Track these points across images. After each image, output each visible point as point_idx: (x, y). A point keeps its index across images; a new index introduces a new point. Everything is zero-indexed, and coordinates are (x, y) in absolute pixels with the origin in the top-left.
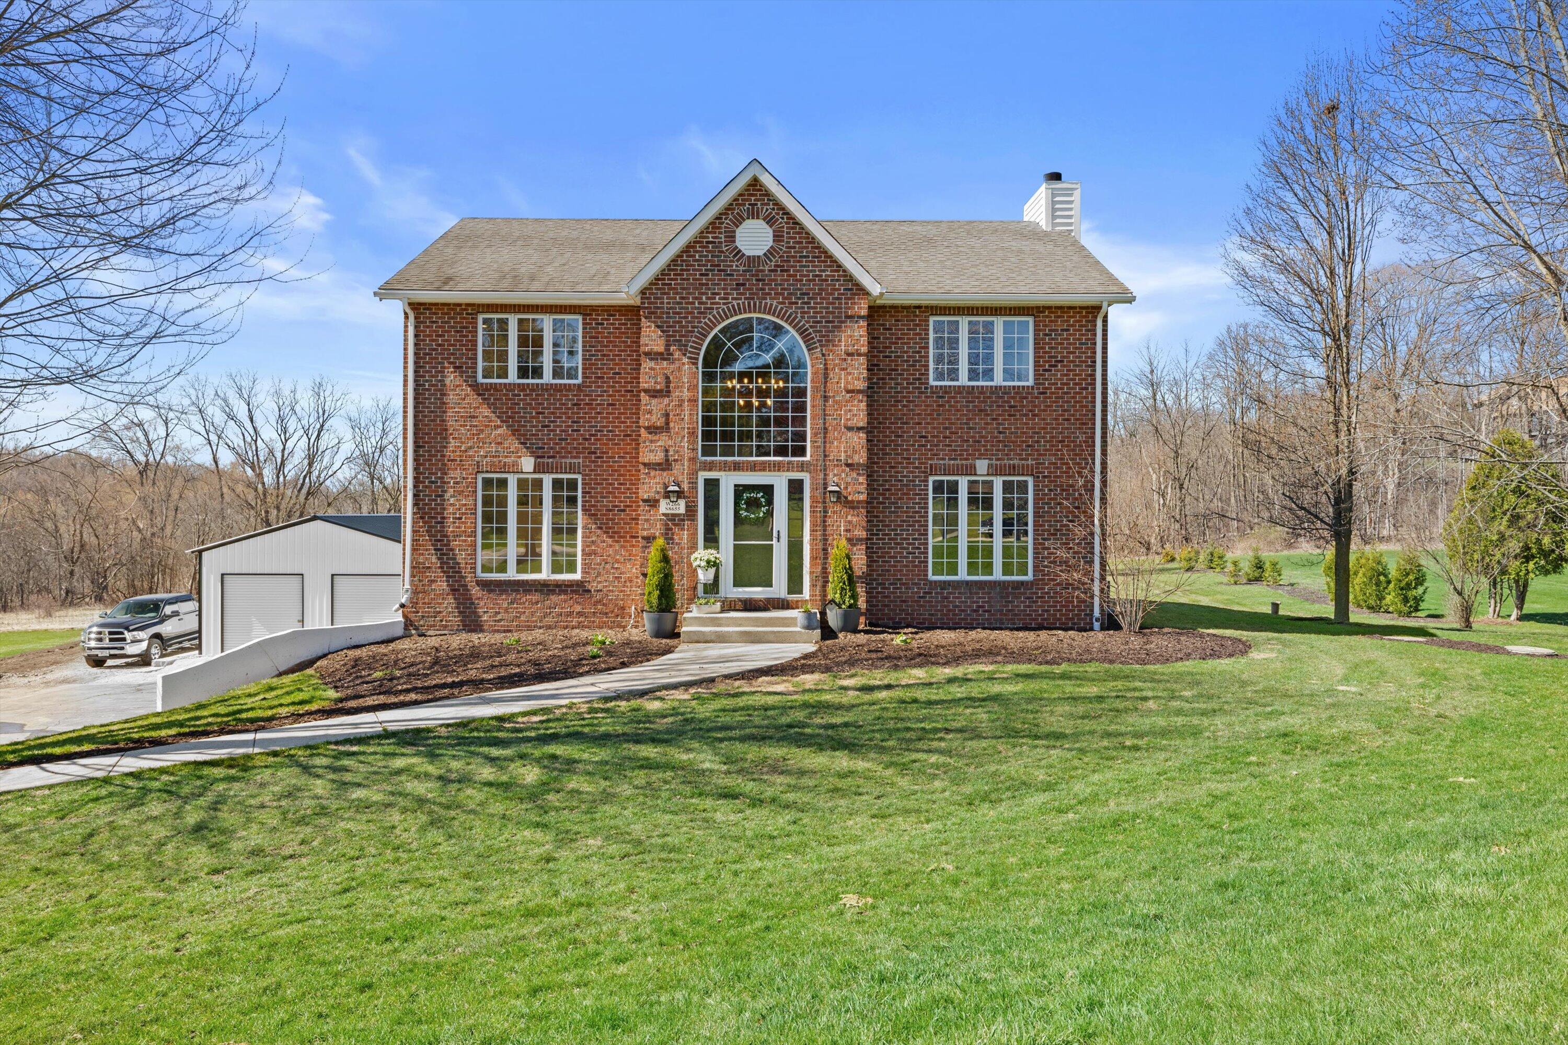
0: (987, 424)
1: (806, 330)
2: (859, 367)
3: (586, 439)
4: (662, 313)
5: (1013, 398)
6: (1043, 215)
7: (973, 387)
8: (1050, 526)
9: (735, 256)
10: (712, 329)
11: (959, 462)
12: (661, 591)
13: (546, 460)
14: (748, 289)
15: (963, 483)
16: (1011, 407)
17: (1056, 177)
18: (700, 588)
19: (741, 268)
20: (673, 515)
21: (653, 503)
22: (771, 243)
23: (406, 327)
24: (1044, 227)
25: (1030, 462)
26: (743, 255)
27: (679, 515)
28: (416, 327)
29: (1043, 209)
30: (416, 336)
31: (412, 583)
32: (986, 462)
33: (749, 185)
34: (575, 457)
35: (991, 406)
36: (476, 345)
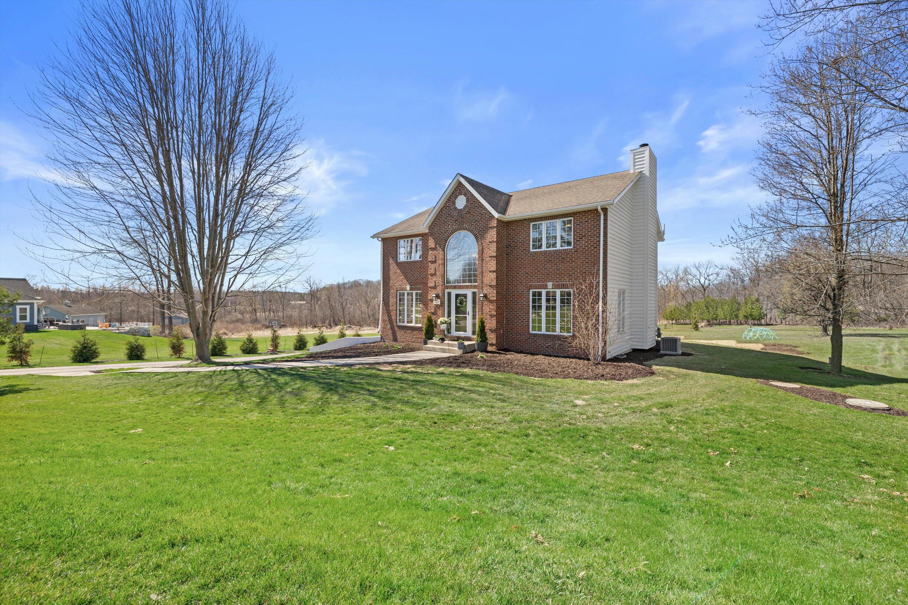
0: (552, 266)
1: (476, 234)
2: (494, 247)
3: (423, 279)
4: (433, 235)
5: (563, 254)
7: (548, 251)
9: (455, 210)
10: (448, 238)
11: (540, 284)
13: (413, 286)
14: (459, 222)
15: (544, 292)
16: (562, 258)
19: (457, 214)
20: (437, 305)
21: (432, 300)
22: (465, 204)
24: (631, 171)
25: (570, 282)
26: (458, 209)
27: (440, 305)
28: (383, 245)
30: (383, 249)
32: (551, 283)
33: (459, 183)
34: (420, 285)
35: (554, 259)
36: (398, 250)
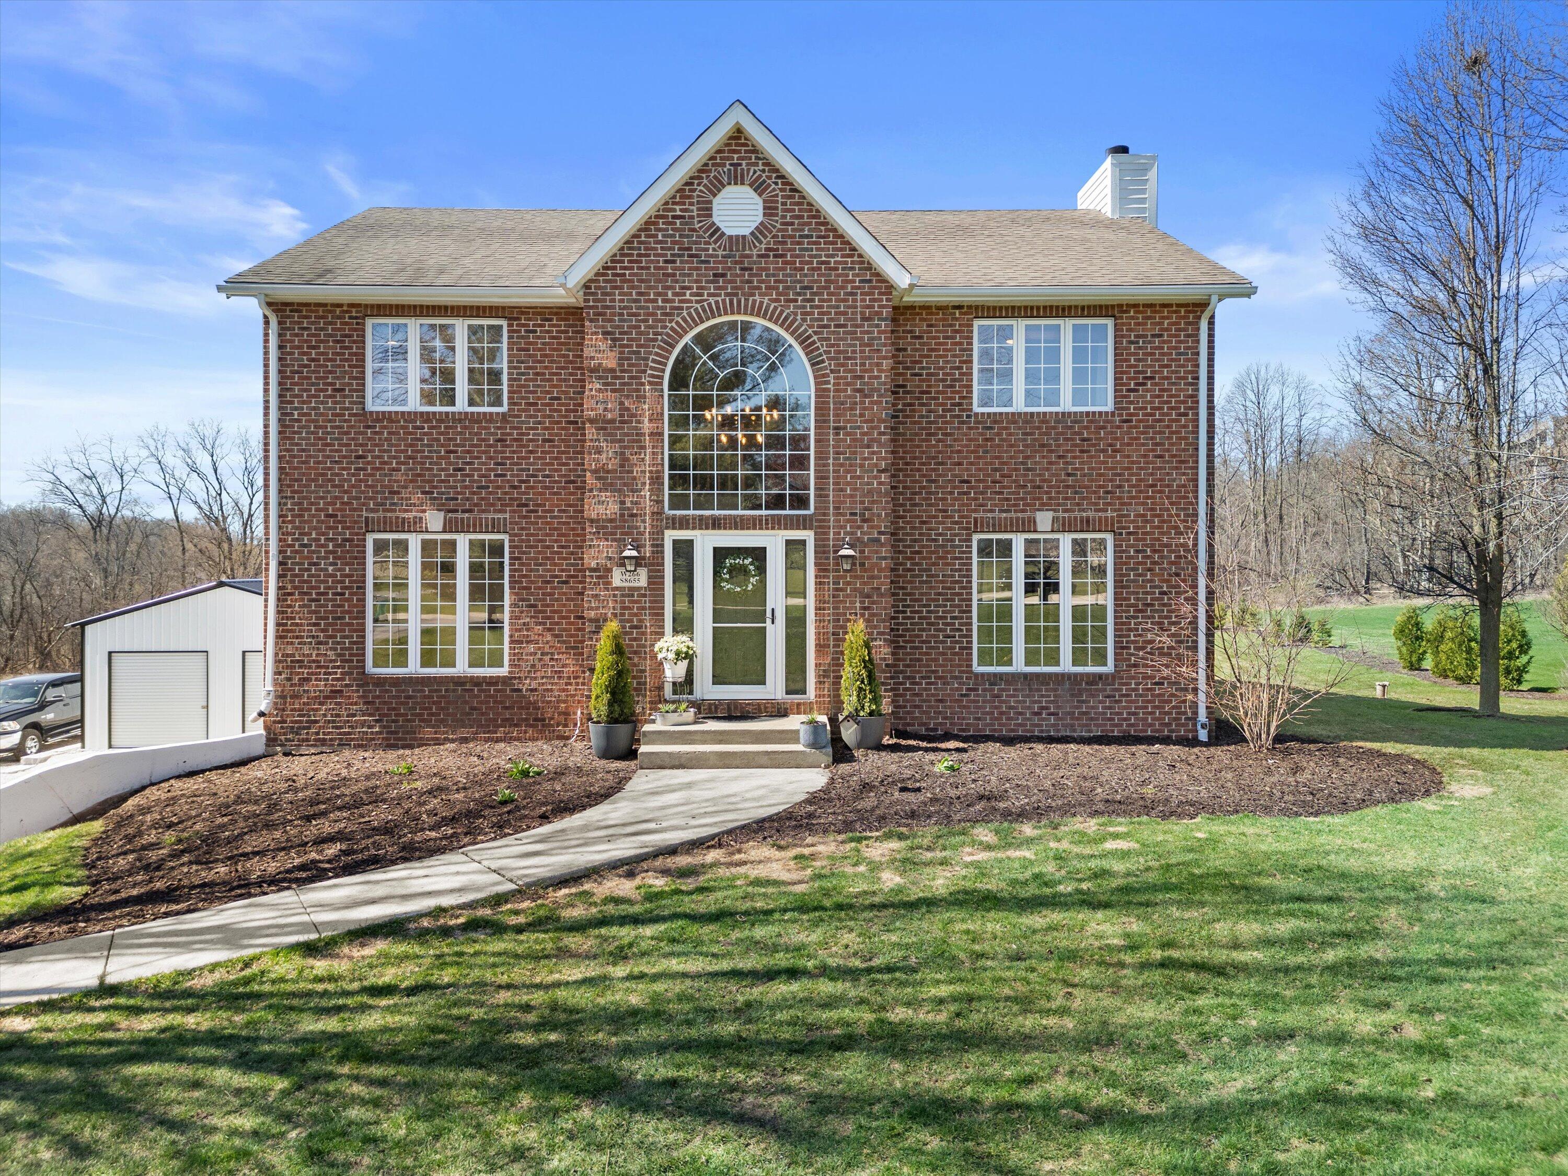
0: (1051, 463)
1: (809, 337)
2: (880, 388)
3: (515, 487)
4: (614, 314)
5: (1086, 428)
6: (1108, 200)
7: (1032, 414)
8: (1137, 599)
9: (712, 235)
10: (681, 337)
11: (1013, 515)
12: (613, 694)
13: (459, 515)
14: (730, 282)
15: (1018, 542)
16: (1084, 440)
17: (1124, 150)
18: (668, 689)
19: (720, 253)
20: (630, 589)
21: (603, 573)
22: (760, 218)
23: (266, 335)
24: (1109, 215)
25: (1109, 514)
26: (723, 234)
27: (639, 589)
28: (280, 335)
29: (1108, 191)
30: (280, 347)
31: (276, 683)
32: (1050, 515)
33: (731, 138)
34: (500, 511)
35: (1056, 440)
36: (364, 361)
